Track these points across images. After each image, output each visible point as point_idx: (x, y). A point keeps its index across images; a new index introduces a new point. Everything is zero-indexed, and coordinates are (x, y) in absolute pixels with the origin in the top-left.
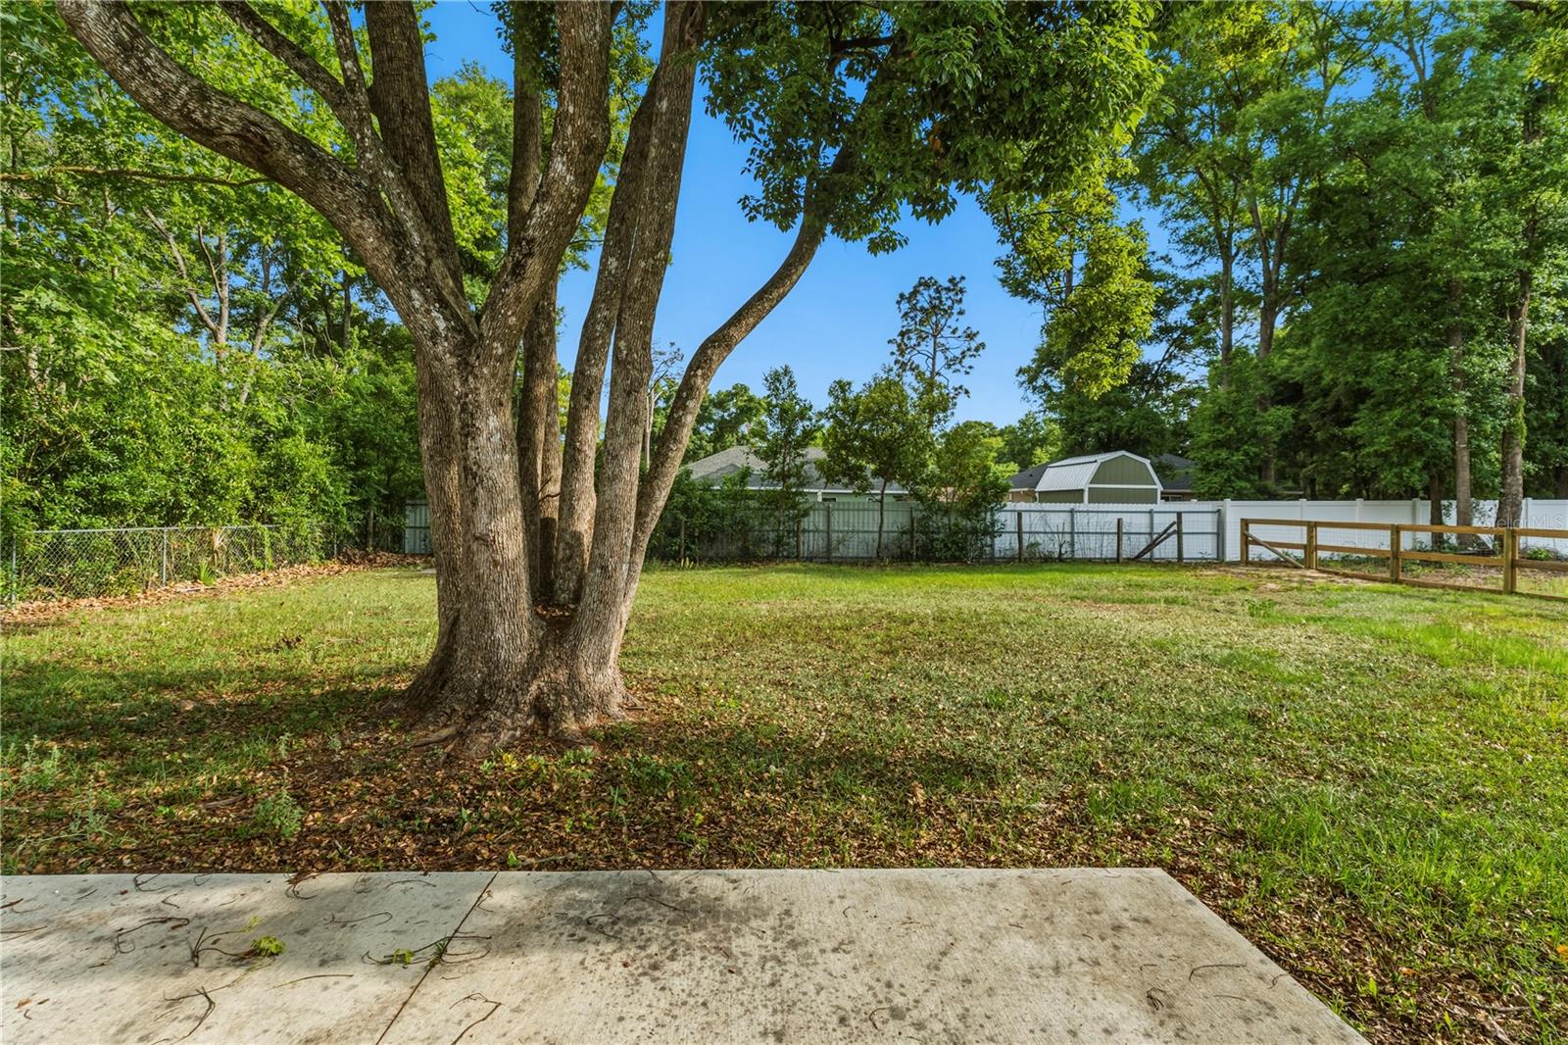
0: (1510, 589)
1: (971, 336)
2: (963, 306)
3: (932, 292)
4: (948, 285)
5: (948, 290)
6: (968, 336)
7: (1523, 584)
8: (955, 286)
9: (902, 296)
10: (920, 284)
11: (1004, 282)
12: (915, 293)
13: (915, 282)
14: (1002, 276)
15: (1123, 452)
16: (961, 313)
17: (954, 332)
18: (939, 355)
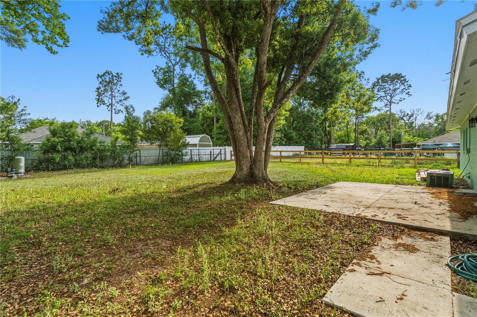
0: (281, 161)
1: (124, 94)
2: (121, 83)
3: (110, 76)
4: (116, 75)
5: (115, 76)
6: (123, 93)
7: (282, 160)
8: (118, 76)
9: (98, 75)
10: (106, 73)
11: (157, 83)
12: (104, 75)
13: (105, 71)
14: (157, 81)
15: (205, 135)
16: (121, 85)
17: (119, 91)
18: (113, 98)
